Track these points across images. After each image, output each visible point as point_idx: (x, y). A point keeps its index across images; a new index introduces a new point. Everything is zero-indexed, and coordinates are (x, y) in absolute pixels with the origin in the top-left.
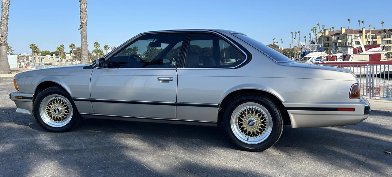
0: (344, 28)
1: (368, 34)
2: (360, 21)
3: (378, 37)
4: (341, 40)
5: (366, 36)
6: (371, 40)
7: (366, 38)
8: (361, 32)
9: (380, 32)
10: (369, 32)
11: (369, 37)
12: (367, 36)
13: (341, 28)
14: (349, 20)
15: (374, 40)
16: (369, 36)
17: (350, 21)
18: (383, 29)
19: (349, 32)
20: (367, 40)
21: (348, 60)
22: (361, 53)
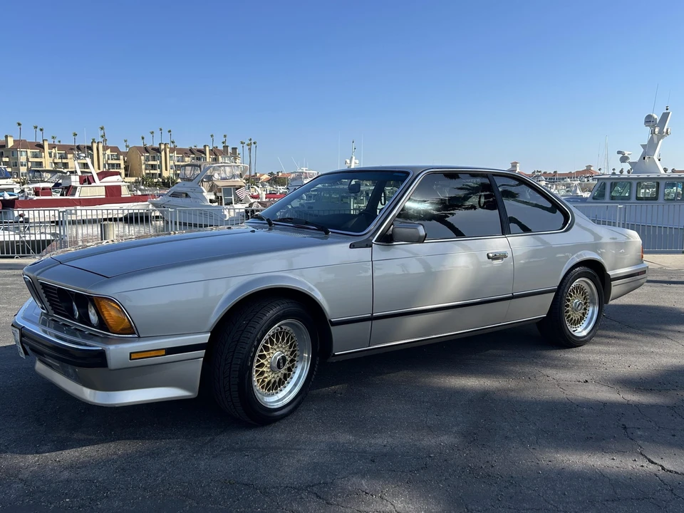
0: (11, 136)
1: (53, 151)
2: (36, 127)
3: (69, 156)
4: (7, 157)
5: (50, 154)
6: (60, 161)
7: (51, 157)
8: (41, 146)
9: (72, 149)
10: (55, 147)
11: (55, 156)
12: (53, 154)
13: (6, 137)
14: (19, 124)
15: (64, 161)
16: (55, 154)
17: (21, 127)
18: (77, 144)
19: (21, 144)
20: (53, 160)
21: (74, 195)
22: (93, 184)
